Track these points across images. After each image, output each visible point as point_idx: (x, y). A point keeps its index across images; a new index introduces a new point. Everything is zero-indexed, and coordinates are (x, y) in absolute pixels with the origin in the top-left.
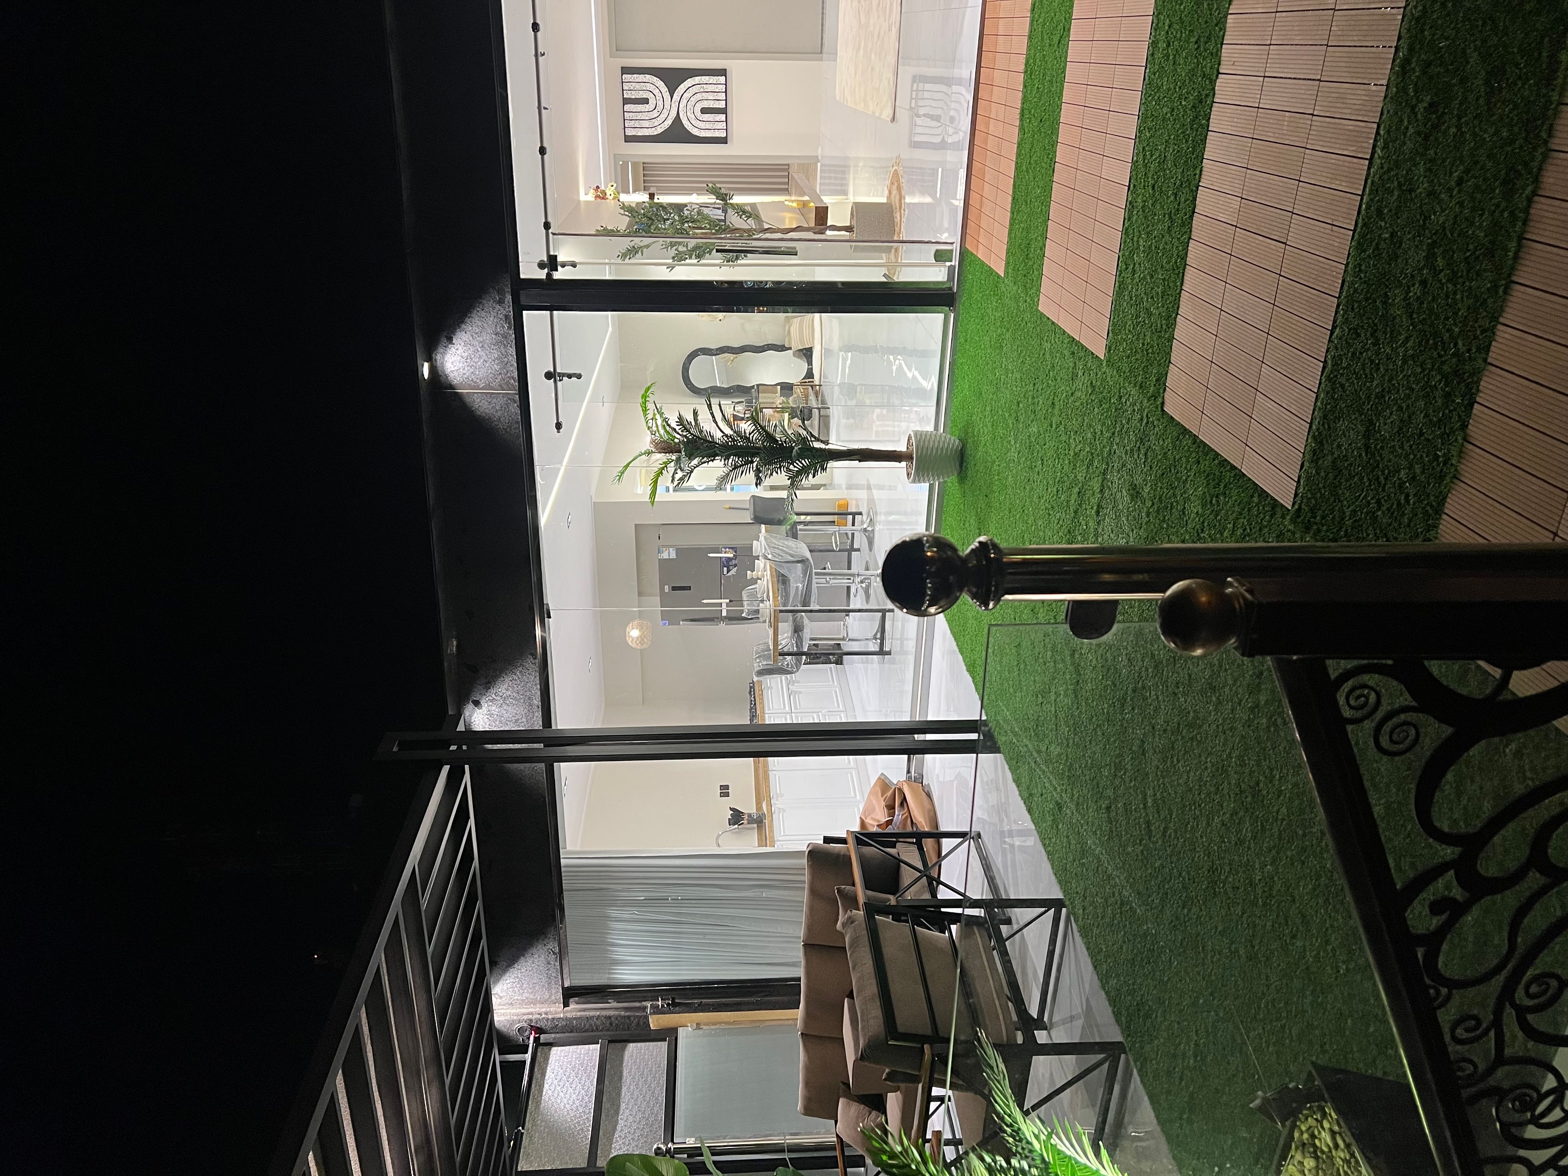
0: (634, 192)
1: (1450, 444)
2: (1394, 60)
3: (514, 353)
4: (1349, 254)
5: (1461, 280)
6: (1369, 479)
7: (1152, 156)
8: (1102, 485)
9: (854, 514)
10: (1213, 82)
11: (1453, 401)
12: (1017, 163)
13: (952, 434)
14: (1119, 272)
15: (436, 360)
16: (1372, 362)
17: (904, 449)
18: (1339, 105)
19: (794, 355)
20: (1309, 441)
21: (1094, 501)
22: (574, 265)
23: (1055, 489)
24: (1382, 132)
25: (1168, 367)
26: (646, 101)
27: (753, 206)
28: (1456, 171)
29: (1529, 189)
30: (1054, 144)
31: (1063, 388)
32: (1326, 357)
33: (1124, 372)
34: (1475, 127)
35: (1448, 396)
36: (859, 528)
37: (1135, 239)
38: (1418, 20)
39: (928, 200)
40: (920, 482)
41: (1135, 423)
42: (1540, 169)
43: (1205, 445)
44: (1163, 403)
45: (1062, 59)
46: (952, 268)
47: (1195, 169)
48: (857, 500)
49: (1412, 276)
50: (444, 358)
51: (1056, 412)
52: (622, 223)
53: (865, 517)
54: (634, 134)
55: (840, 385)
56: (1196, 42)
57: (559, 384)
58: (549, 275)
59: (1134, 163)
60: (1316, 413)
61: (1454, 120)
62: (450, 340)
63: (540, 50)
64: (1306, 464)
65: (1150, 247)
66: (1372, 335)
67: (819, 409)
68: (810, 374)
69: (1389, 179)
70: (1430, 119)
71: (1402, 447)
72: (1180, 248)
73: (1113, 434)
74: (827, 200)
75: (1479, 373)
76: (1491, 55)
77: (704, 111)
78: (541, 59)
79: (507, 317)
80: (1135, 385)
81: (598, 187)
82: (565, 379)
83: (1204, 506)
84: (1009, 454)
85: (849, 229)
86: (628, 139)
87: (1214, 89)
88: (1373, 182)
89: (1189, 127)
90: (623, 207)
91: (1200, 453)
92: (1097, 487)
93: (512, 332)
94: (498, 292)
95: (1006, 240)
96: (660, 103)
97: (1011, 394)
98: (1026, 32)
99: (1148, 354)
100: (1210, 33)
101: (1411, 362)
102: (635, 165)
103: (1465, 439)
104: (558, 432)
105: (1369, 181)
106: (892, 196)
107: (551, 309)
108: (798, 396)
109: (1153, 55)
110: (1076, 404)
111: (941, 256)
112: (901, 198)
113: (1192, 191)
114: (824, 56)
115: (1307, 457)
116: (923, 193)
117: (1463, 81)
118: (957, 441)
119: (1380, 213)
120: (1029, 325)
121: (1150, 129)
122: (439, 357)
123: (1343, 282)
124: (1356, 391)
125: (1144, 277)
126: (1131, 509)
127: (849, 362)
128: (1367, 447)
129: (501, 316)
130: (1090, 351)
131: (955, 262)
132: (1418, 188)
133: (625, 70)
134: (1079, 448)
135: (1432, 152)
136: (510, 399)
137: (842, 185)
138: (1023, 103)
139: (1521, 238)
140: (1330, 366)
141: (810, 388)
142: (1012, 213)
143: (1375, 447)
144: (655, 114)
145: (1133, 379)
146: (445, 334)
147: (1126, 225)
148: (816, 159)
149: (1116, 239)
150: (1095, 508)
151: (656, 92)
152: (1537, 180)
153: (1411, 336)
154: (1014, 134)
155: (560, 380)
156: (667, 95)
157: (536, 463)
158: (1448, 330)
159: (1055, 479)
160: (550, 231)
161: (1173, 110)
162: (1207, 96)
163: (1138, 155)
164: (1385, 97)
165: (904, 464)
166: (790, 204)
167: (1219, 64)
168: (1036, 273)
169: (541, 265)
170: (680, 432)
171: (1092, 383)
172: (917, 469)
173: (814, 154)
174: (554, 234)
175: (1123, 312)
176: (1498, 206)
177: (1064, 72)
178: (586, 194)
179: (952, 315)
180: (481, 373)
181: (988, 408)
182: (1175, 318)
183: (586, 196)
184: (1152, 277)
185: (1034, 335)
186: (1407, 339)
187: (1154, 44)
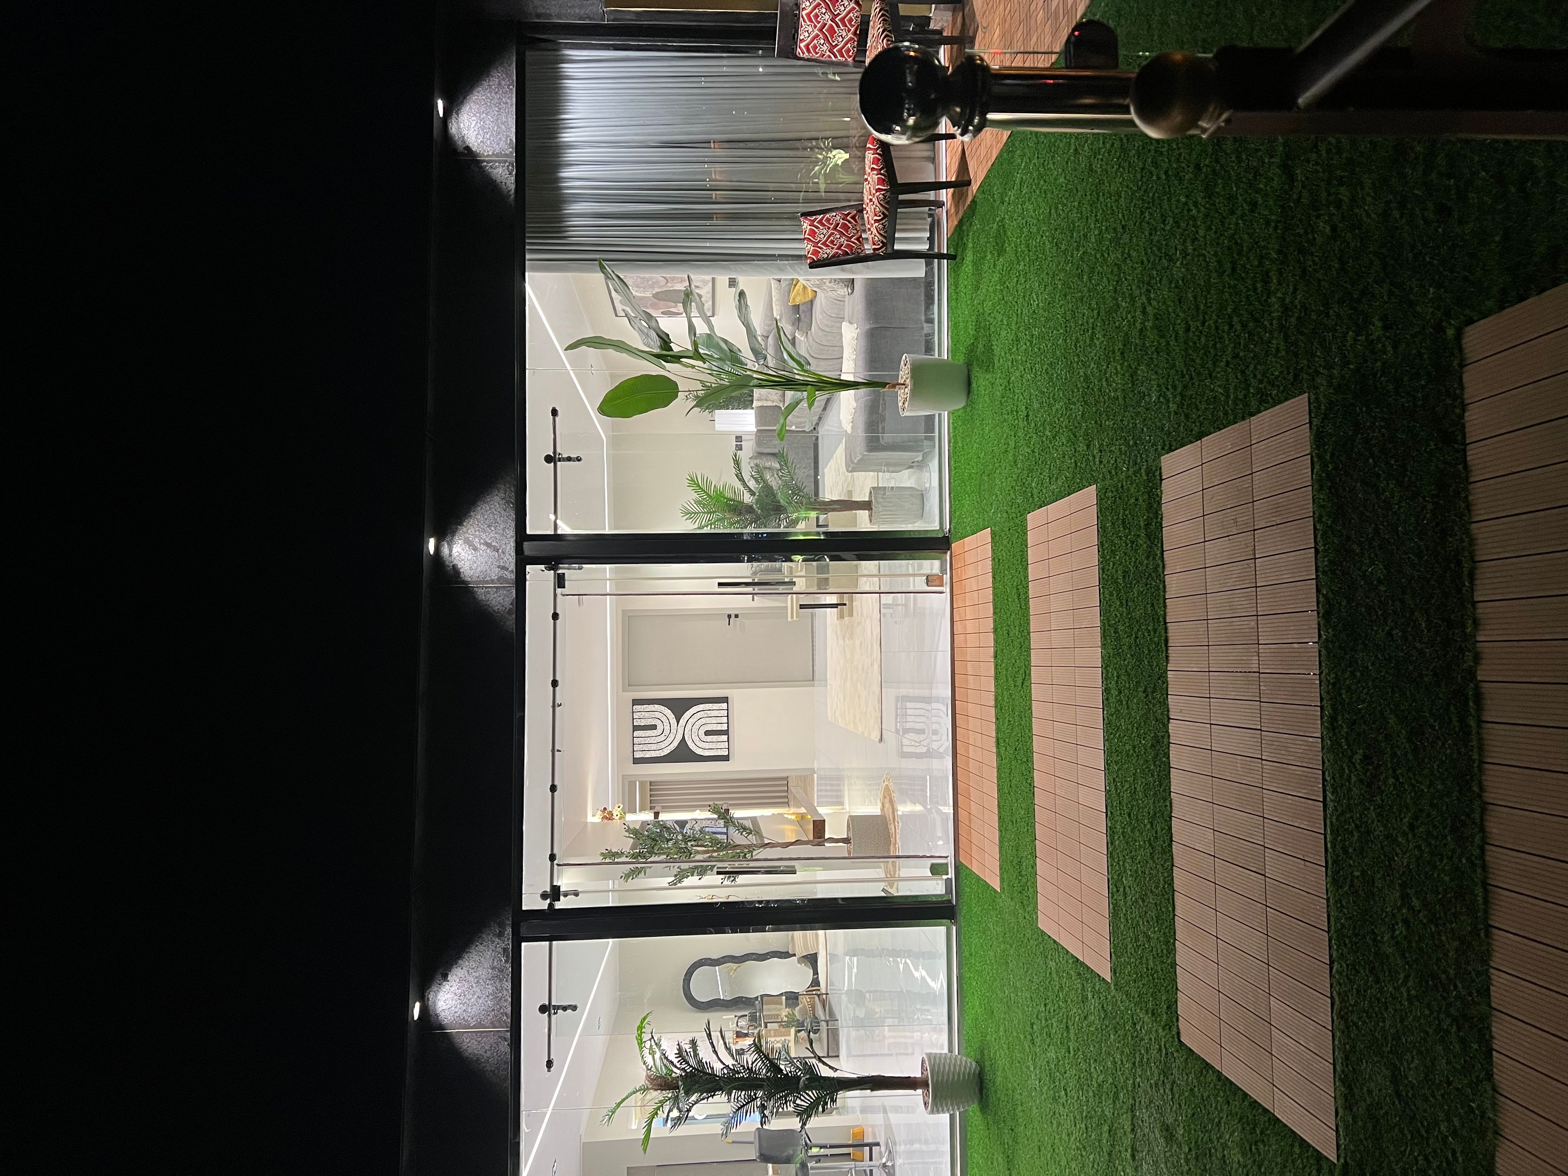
0: (640, 811)
1: (1481, 1096)
2: (1322, 718)
3: (510, 987)
4: (1327, 890)
5: (1441, 922)
6: (1410, 1131)
7: (1123, 787)
8: (1133, 1124)
9: (871, 1145)
10: (1166, 726)
11: (1471, 1047)
12: (998, 785)
13: (968, 1056)
14: (1111, 895)
15: (428, 999)
16: (1378, 1000)
17: (918, 1075)
18: (1283, 752)
19: (799, 962)
20: (1337, 1084)
21: (1127, 1142)
22: (576, 894)
23: (1083, 1126)
24: (1328, 779)
25: (1176, 994)
26: (654, 727)
27: (754, 820)
28: (1405, 817)
29: (1477, 839)
30: (1031, 770)
31: (1075, 1010)
32: (1331, 993)
33: (1134, 997)
34: (1411, 779)
35: (1463, 1041)
36: (878, 1164)
37: (1121, 863)
38: (1334, 684)
39: (918, 808)
40: (938, 1112)
41: (1154, 1053)
42: (1482, 820)
43: (1231, 1083)
44: (1178, 1033)
45: (1028, 697)
46: (949, 881)
47: (1165, 800)
48: (872, 1126)
49: (1393, 915)
50: (436, 996)
51: (1072, 1036)
52: (626, 844)
53: (883, 1148)
54: (642, 756)
55: (846, 993)
56: (1144, 692)
57: (553, 1017)
58: (551, 905)
59: (1107, 792)
60: (1336, 1053)
61: (1390, 772)
62: (445, 977)
63: (558, 701)
64: (1340, 1111)
65: (1136, 871)
66: (1371, 971)
67: (827, 1022)
68: (816, 982)
69: (1345, 821)
70: (1368, 770)
71: (1434, 1096)
72: (1166, 875)
73: (1134, 1064)
74: (824, 811)
75: (1487, 1018)
76: (1406, 717)
77: (707, 733)
78: (557, 709)
79: (505, 950)
80: (1147, 1013)
81: (605, 809)
82: (560, 1011)
83: (1244, 1154)
84: (1029, 1082)
85: (846, 841)
86: (636, 761)
87: (1167, 732)
88: (1331, 822)
89: (1151, 762)
90: (628, 830)
91: (1228, 1093)
92: (1128, 1128)
93: (509, 965)
94: (498, 925)
95: (997, 856)
96: (667, 728)
97: (1023, 1014)
98: (992, 672)
99: (1154, 979)
100: (1155, 685)
101: (1417, 1003)
102: (641, 783)
103: (1495, 1090)
104: (549, 1071)
105: (1328, 822)
106: (886, 809)
107: (550, 939)
108: (804, 1006)
109: (1107, 699)
110: (1092, 1029)
111: (936, 870)
112: (894, 810)
113: (1166, 821)
114: (816, 683)
115: (1339, 1102)
116: (914, 802)
117: (1388, 738)
118: (974, 1064)
119: (1345, 851)
120: (1031, 942)
121: (1116, 763)
122: (431, 996)
123: (1329, 916)
124: (1371, 1031)
125: (1136, 901)
126: (1168, 1154)
127: (855, 970)
128: (1398, 1094)
129: (500, 950)
130: (1096, 973)
131: (951, 875)
132: (1375, 830)
133: (636, 702)
134: (1101, 1077)
135: (1378, 798)
136: (500, 1037)
137: (838, 797)
138: (997, 733)
139: (1485, 885)
140: (1337, 1002)
141: (816, 997)
142: (1000, 831)
143: (1407, 1095)
144: (662, 738)
145: (1143, 1005)
146: (441, 970)
147: (1110, 849)
148: (813, 771)
149: (1102, 862)
150: (1129, 1150)
151: (664, 719)
152: (1482, 829)
153: (1409, 976)
154: (992, 760)
155: (555, 1013)
156: (673, 721)
157: (522, 1108)
158: (1445, 972)
159: (1082, 1113)
160: (555, 862)
161: (1135, 747)
162: (1163, 737)
163: (1109, 784)
164: (1323, 748)
165: (919, 1091)
166: (789, 817)
167: (1168, 711)
168: (1031, 890)
169: (544, 896)
170: (679, 1066)
171: (1103, 1007)
172: (934, 1099)
173: (810, 767)
174: (558, 865)
175: (1122, 934)
176: (1454, 851)
177: (1030, 709)
178: (593, 816)
179: (954, 928)
180: (474, 1011)
181: (1001, 1029)
182: (1174, 944)
183: (594, 818)
184: (1143, 901)
185: (1038, 953)
186: (1407, 977)
187: (1106, 690)
